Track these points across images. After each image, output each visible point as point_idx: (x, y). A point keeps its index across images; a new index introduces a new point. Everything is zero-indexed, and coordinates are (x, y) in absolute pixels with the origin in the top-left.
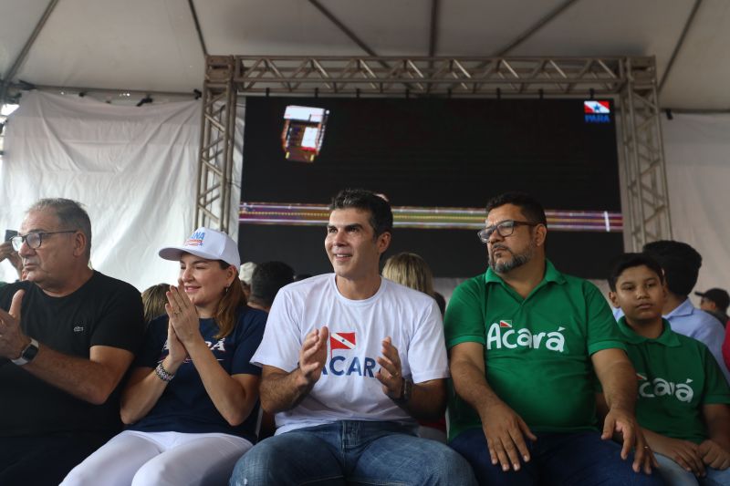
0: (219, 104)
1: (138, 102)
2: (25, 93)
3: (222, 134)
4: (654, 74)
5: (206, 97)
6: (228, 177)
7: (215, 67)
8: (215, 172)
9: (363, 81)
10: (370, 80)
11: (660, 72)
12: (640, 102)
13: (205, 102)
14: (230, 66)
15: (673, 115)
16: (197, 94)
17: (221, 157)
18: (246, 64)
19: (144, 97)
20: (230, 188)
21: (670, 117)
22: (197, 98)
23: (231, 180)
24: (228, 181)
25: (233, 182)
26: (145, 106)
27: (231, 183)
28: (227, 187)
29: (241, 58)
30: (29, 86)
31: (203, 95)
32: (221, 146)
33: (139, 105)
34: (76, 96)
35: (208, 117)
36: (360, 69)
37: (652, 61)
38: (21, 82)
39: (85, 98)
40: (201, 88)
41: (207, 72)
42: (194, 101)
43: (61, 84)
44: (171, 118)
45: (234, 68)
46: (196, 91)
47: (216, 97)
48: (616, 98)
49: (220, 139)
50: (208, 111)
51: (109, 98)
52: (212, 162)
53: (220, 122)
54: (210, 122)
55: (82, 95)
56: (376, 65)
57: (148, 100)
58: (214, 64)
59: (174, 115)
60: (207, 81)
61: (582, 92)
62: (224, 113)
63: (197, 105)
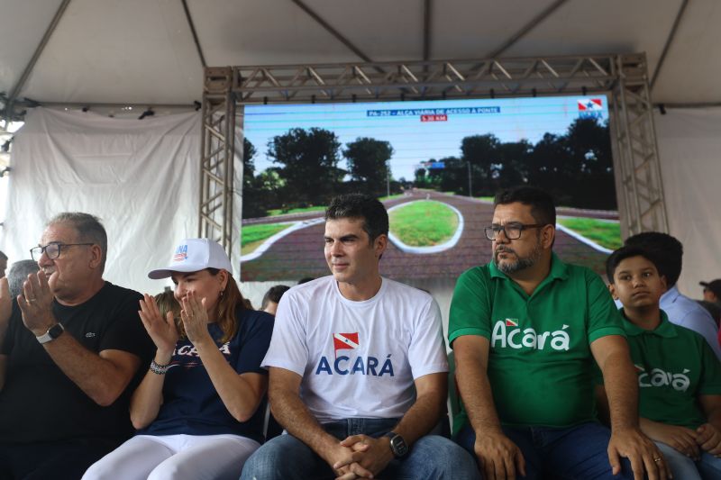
0: (218, 114)
1: (140, 115)
2: (30, 110)
3: (222, 144)
4: (645, 70)
5: (206, 108)
6: (229, 185)
7: (214, 79)
8: (216, 181)
9: (358, 87)
10: (365, 86)
11: (651, 68)
12: (632, 98)
13: (204, 113)
14: (227, 77)
15: (667, 110)
16: (197, 105)
17: (222, 166)
18: (244, 74)
19: (146, 110)
20: (232, 195)
21: (663, 112)
22: (197, 109)
23: (232, 188)
24: (230, 189)
25: (234, 190)
26: (147, 119)
27: (232, 192)
28: (228, 195)
29: (238, 69)
30: (34, 104)
31: (202, 107)
32: (222, 155)
33: (141, 118)
34: (80, 111)
35: (208, 128)
36: (355, 75)
37: (642, 57)
38: (26, 99)
39: (89, 113)
40: (200, 100)
41: (206, 84)
42: (195, 112)
43: (64, 101)
44: (173, 129)
45: (232, 79)
46: (195, 102)
47: (215, 107)
49: (220, 149)
50: (208, 121)
51: (112, 112)
52: (214, 171)
53: (220, 133)
54: (210, 132)
55: (85, 110)
56: (372, 71)
57: (150, 113)
58: (213, 76)
59: (176, 127)
60: (206, 93)
61: (575, 90)
62: (224, 123)
63: (197, 116)
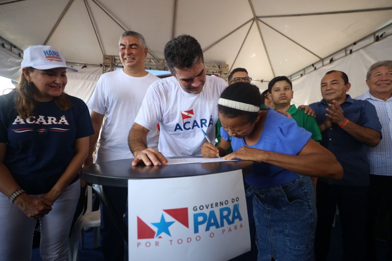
0: (108, 69)
4: (228, 69)
7: (106, 59)
9: (152, 65)
10: (154, 65)
12: (224, 76)
13: (103, 68)
16: (101, 65)
18: (116, 58)
19: (84, 65)
22: (101, 67)
26: (84, 68)
29: (114, 56)
31: (103, 66)
33: (82, 68)
36: (151, 61)
37: (228, 66)
40: (102, 64)
41: (104, 60)
44: (93, 73)
45: (112, 59)
46: (101, 64)
48: (219, 74)
50: (104, 71)
51: (72, 65)
56: (156, 61)
57: (85, 66)
58: (106, 57)
59: (95, 71)
60: (104, 63)
61: (211, 72)
63: (101, 69)
